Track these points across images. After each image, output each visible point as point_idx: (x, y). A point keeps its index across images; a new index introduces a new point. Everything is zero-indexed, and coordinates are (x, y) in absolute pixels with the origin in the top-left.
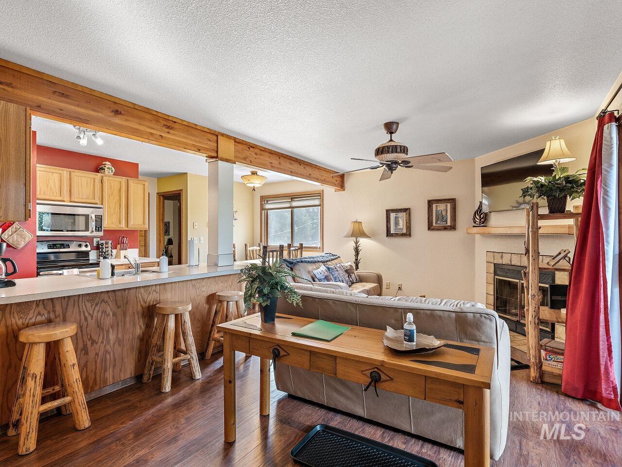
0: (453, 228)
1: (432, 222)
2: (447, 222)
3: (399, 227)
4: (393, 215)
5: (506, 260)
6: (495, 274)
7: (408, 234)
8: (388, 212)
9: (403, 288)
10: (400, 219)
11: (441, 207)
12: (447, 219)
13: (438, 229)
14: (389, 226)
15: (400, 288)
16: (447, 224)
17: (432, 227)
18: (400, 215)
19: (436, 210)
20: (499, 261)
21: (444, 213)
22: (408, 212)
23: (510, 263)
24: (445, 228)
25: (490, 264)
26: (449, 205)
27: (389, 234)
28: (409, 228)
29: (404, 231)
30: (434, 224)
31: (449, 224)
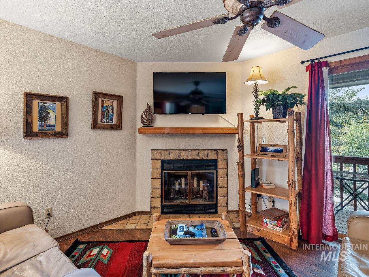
0: (118, 127)
1: (97, 119)
2: (112, 121)
3: (48, 123)
4: (36, 104)
5: (174, 156)
6: (163, 168)
7: (64, 134)
8: (29, 97)
9: (54, 213)
10: (50, 111)
11: (108, 103)
12: (113, 116)
13: (105, 128)
14: (29, 120)
15: (49, 214)
16: (112, 122)
17: (98, 125)
18: (51, 104)
19: (102, 106)
20: (166, 157)
21: (110, 110)
22: (64, 102)
23: (178, 158)
24: (112, 127)
25: (156, 161)
26: (115, 102)
27: (29, 133)
28: (65, 124)
29: (59, 129)
30: (99, 122)
31: (115, 122)
